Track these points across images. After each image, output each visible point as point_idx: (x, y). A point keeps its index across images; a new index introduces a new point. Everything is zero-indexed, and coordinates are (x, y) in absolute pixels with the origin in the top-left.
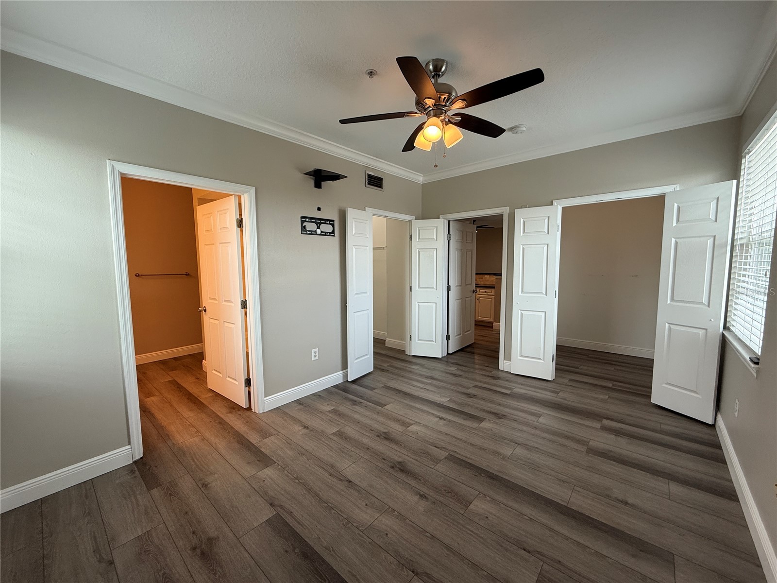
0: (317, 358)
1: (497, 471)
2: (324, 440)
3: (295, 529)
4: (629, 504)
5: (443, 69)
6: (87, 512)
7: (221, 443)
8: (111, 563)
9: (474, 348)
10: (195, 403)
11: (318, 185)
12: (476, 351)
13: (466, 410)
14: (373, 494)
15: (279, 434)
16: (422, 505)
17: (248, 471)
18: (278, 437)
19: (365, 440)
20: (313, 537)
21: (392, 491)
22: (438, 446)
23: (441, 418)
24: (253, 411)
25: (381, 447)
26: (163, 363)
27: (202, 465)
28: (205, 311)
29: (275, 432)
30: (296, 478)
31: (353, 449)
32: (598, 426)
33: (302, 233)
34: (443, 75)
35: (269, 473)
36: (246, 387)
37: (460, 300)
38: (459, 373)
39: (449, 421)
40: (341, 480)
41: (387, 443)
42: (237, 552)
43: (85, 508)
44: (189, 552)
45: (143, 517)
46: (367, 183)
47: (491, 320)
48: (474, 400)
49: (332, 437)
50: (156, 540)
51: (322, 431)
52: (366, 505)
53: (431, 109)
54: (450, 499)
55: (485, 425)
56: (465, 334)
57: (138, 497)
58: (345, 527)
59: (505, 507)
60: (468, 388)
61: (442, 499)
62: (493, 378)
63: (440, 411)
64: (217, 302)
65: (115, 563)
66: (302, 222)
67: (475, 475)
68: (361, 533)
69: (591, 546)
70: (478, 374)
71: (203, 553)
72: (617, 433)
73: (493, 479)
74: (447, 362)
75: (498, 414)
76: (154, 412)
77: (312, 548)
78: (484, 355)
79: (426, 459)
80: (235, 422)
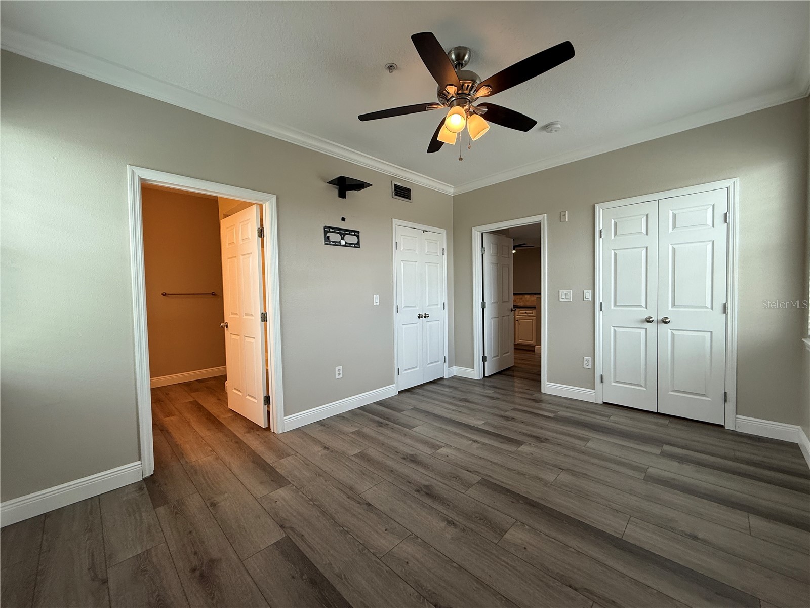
0: (341, 376)
1: (538, 498)
2: (344, 461)
3: (305, 553)
4: (699, 539)
5: (466, 57)
6: (89, 527)
7: (235, 463)
8: (105, 582)
9: (513, 371)
10: (213, 422)
11: (342, 195)
12: (516, 374)
13: (503, 433)
14: (395, 519)
15: (298, 454)
16: (451, 532)
17: (261, 491)
18: (296, 457)
19: (389, 463)
20: (324, 563)
21: (417, 516)
22: (470, 469)
23: (474, 441)
24: (272, 431)
25: (407, 470)
26: (187, 385)
27: (213, 484)
28: (227, 326)
29: (293, 453)
30: (311, 500)
31: (376, 472)
32: (658, 452)
33: (325, 244)
34: (466, 65)
35: (283, 494)
36: (265, 405)
37: (497, 319)
38: (498, 396)
39: (484, 444)
40: (359, 503)
41: (413, 465)
42: (239, 576)
43: (88, 525)
44: (188, 573)
45: (145, 535)
46: (394, 194)
47: (533, 343)
48: (513, 422)
49: (353, 458)
50: (155, 560)
51: (343, 452)
52: (386, 530)
53: (454, 99)
54: (483, 527)
55: (523, 448)
56: (504, 355)
57: (143, 514)
58: (361, 553)
59: (547, 537)
60: (506, 411)
61: (472, 526)
62: (534, 400)
63: (474, 434)
64: (238, 316)
65: (109, 583)
66: (326, 232)
67: (512, 502)
68: (378, 561)
69: (654, 586)
70: (518, 396)
71: (202, 576)
72: (681, 459)
73: (533, 506)
74: (484, 385)
75: (539, 438)
76: (170, 431)
77: (321, 575)
78: (524, 379)
79: (457, 484)
80: (253, 442)
